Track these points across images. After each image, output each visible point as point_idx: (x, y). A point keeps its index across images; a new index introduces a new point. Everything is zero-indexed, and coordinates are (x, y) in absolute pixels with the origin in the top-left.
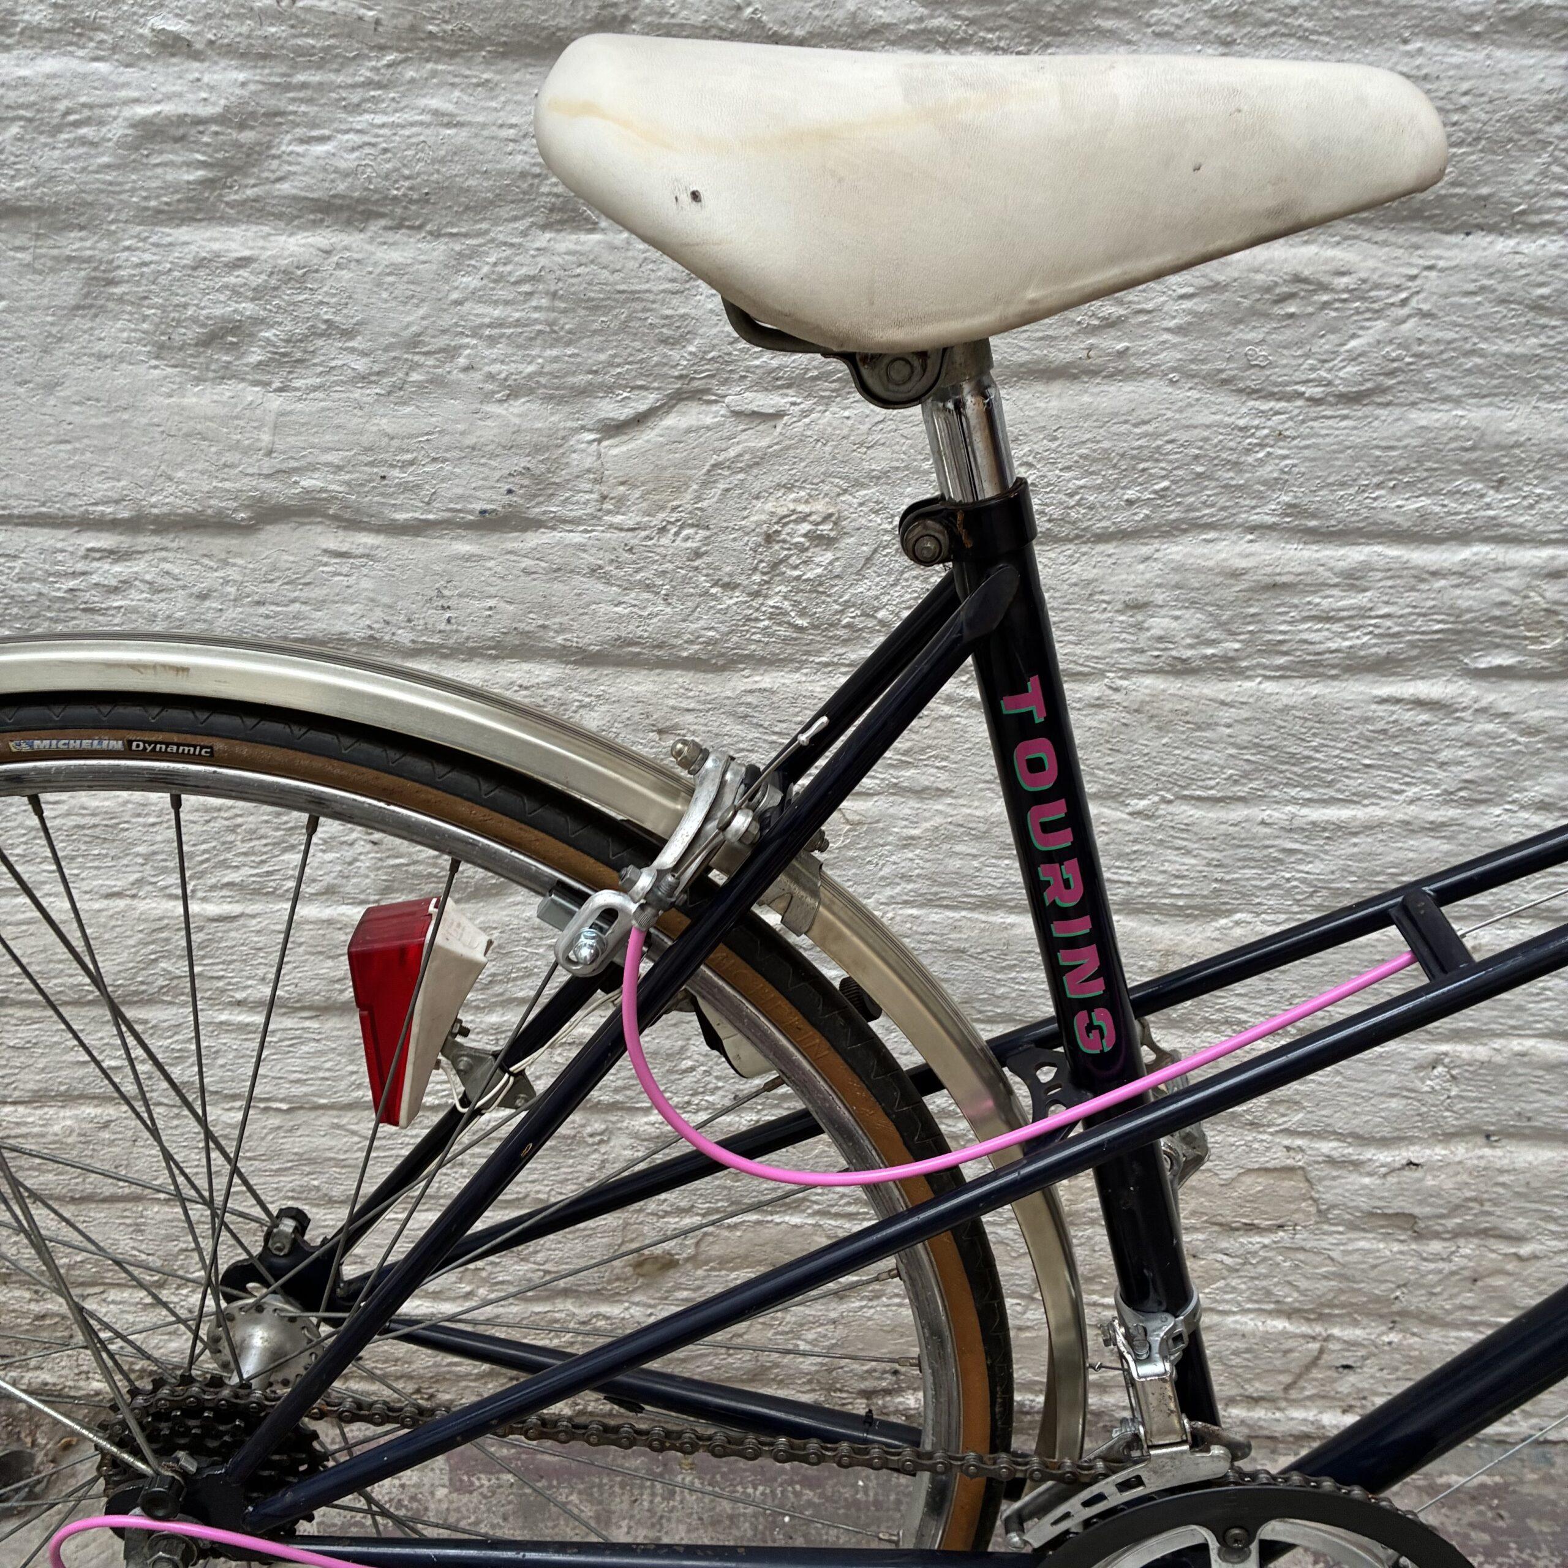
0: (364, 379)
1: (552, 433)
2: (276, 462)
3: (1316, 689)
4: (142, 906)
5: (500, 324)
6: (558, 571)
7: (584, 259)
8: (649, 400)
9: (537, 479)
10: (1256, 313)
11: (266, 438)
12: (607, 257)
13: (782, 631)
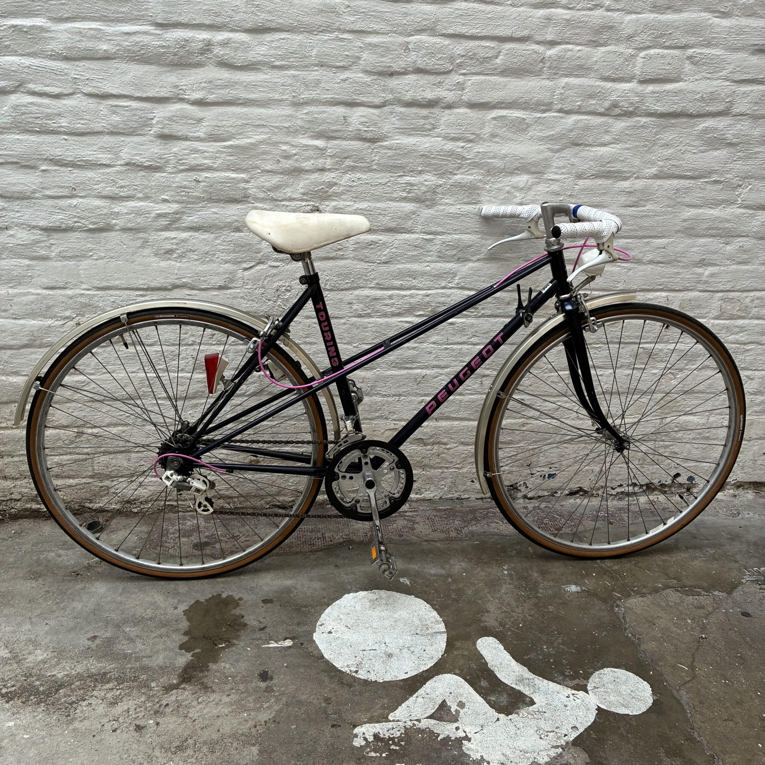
0: (197, 260)
1: (234, 270)
2: (177, 276)
3: (387, 320)
4: (139, 375)
5: (224, 249)
6: (235, 298)
7: (241, 237)
8: (253, 264)
9: (231, 279)
10: (366, 248)
11: (176, 271)
12: (245, 237)
13: (281, 309)
